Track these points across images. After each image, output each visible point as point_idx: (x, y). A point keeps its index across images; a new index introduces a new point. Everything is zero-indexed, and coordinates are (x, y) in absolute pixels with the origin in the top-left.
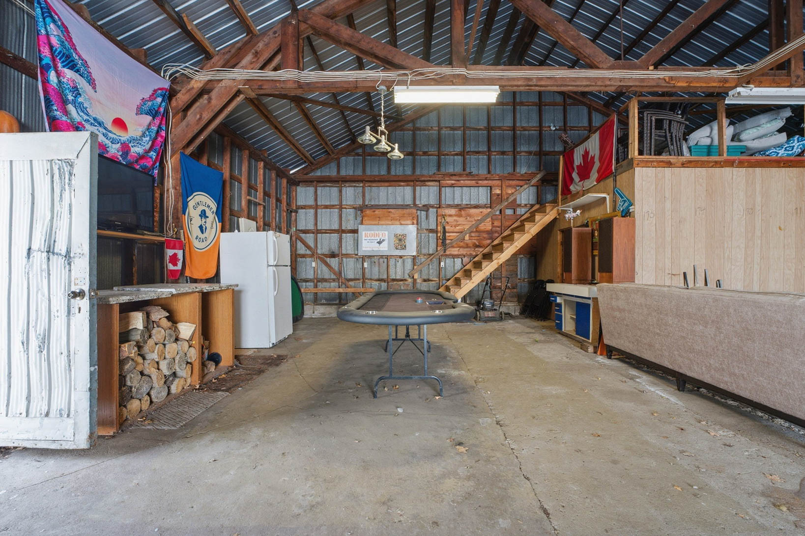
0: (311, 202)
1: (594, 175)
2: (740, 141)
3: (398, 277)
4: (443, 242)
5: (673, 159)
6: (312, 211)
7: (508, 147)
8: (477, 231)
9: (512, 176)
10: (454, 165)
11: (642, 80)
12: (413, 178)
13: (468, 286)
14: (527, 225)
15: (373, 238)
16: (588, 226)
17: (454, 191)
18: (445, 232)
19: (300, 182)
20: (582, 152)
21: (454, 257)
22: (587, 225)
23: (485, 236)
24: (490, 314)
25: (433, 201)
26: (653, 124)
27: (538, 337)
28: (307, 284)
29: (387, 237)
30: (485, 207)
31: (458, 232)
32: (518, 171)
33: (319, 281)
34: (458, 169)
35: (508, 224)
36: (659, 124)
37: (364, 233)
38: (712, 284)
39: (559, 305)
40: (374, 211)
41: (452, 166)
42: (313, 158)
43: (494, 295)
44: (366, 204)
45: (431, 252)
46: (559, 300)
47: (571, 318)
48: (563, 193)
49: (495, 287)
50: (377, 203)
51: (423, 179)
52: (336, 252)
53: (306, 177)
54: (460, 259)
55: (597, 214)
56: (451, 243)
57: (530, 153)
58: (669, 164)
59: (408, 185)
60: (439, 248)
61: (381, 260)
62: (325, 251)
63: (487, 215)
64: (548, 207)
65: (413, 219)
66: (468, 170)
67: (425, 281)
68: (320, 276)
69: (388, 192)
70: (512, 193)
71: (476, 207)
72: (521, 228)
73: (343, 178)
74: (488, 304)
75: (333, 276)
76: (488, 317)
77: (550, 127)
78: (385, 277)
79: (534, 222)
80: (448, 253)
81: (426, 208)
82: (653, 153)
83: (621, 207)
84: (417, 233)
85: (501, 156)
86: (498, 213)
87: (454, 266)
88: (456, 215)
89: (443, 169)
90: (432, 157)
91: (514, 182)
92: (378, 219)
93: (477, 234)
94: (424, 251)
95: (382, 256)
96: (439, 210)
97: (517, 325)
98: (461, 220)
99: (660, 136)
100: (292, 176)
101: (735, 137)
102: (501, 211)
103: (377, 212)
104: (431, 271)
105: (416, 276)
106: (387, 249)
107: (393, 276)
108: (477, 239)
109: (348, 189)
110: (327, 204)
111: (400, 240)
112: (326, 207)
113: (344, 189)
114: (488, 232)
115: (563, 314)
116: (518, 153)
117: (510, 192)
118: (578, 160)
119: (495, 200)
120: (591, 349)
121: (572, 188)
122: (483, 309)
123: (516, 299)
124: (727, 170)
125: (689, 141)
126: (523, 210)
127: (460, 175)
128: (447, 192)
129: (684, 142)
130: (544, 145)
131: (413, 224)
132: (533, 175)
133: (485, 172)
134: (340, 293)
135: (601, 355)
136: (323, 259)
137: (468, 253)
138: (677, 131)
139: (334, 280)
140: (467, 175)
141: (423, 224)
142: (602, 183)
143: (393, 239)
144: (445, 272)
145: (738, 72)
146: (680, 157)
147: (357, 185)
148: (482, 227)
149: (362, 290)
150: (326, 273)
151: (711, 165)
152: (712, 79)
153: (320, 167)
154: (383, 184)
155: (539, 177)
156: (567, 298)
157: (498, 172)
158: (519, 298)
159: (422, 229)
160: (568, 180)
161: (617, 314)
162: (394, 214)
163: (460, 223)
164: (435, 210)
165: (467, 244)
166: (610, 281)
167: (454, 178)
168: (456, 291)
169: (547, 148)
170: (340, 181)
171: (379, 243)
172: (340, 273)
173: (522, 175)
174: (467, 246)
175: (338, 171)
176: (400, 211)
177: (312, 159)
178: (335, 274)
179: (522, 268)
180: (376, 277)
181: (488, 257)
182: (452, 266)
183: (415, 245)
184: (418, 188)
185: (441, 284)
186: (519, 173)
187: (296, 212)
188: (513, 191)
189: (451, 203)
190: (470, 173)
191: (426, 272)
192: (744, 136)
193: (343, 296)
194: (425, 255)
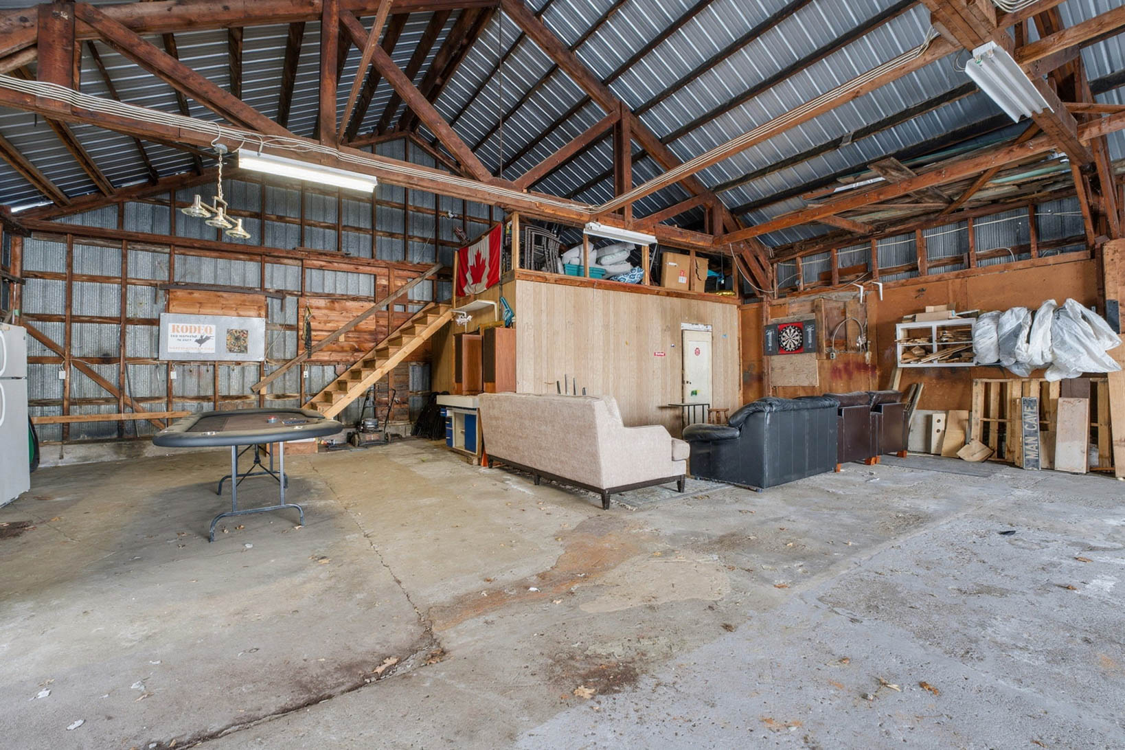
0: (60, 268)
1: (485, 280)
2: (601, 264)
3: (233, 393)
4: (307, 343)
5: (547, 274)
6: (61, 284)
7: (398, 230)
8: (355, 331)
9: (402, 265)
10: (324, 241)
11: (517, 201)
12: (259, 251)
13: (342, 402)
14: (418, 328)
15: (188, 334)
16: (479, 334)
17: (324, 275)
18: (309, 330)
19: (31, 231)
20: (475, 253)
21: (323, 363)
22: (477, 332)
23: (368, 337)
24: (373, 437)
25: (292, 284)
26: (533, 239)
27: (425, 456)
28: (46, 408)
29: (213, 334)
30: (367, 299)
31: (329, 331)
32: (410, 259)
33: (74, 404)
34: (330, 246)
35: (396, 323)
36: (538, 240)
37: (170, 326)
38: (579, 392)
39: (450, 419)
40: (192, 293)
41: (321, 243)
42: (66, 194)
43: (379, 412)
44: (176, 280)
45: (288, 356)
46: (449, 414)
47: (462, 432)
48: (457, 294)
49: (380, 403)
50: (196, 281)
51: (276, 254)
52: (114, 354)
53: (45, 223)
54: (332, 368)
55: (486, 321)
56: (319, 345)
57: (424, 240)
58: (545, 280)
59: (251, 260)
60: (300, 352)
61: (203, 368)
62: (90, 349)
63: (370, 311)
64: (442, 308)
65: (260, 308)
66: (344, 250)
67: (278, 397)
68: (76, 395)
69: (216, 267)
70: (402, 286)
71: (355, 299)
72: (410, 331)
73: (128, 236)
74: (370, 424)
75: (104, 394)
76: (371, 441)
77: (447, 213)
78: (210, 393)
79: (426, 324)
80: (314, 358)
81: (281, 294)
82: (532, 267)
83: (506, 317)
84: (267, 329)
85: (390, 239)
86: (384, 309)
87: (323, 376)
88: (326, 308)
89: (307, 245)
90: (291, 225)
91: (405, 273)
92: (198, 305)
93: (356, 335)
94: (278, 355)
95: (204, 363)
96: (301, 300)
97: (405, 447)
98: (334, 315)
99: (538, 251)
100: (14, 220)
101: (598, 261)
102: (388, 306)
103: (196, 295)
104: (288, 383)
105: (264, 391)
106: (214, 351)
107: (223, 391)
108: (356, 342)
109: (141, 255)
110: (98, 273)
111: (237, 339)
112: (93, 279)
113: (131, 255)
114: (371, 333)
115: (453, 428)
116: (411, 237)
117: (400, 284)
118: (471, 261)
119: (380, 293)
120: (475, 461)
121: (465, 289)
122: (363, 431)
123: (407, 417)
124: (589, 291)
125: (563, 259)
126: (416, 308)
127: (332, 255)
128: (314, 277)
129: (559, 259)
130: (440, 234)
131: (259, 316)
132: (428, 267)
133: (368, 255)
134: (120, 424)
135: (484, 466)
136: (84, 365)
137: (344, 359)
138: (553, 247)
139: (107, 401)
140: (343, 256)
141: (275, 317)
142: (491, 289)
143: (225, 336)
144: (310, 385)
145: (590, 210)
146: (554, 274)
147: (159, 249)
148: (363, 325)
149: (167, 415)
150: (89, 388)
151: (578, 284)
152: (571, 211)
153: (82, 212)
154: (208, 253)
155: (434, 270)
156: (458, 411)
157: (385, 257)
158: (411, 415)
159: (274, 324)
160: (462, 282)
161: (494, 422)
162: (227, 300)
163: (333, 318)
164: (295, 298)
165: (342, 347)
166: (493, 391)
167: (324, 258)
168: (325, 409)
169: (445, 237)
170: (123, 240)
171: (201, 341)
172: (121, 389)
173: (414, 265)
174: (342, 350)
175: (121, 222)
176: (239, 297)
177: (64, 197)
178: (110, 390)
179: (415, 378)
180: (194, 394)
181: (369, 364)
182: (320, 375)
183: (262, 346)
184: (268, 267)
185: (303, 402)
186: (411, 263)
187: (23, 282)
188: (404, 283)
189: (320, 291)
190: (346, 254)
191: (281, 384)
192: (603, 261)
193: (127, 427)
194: (278, 361)
